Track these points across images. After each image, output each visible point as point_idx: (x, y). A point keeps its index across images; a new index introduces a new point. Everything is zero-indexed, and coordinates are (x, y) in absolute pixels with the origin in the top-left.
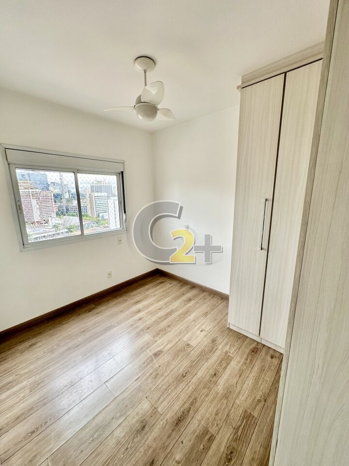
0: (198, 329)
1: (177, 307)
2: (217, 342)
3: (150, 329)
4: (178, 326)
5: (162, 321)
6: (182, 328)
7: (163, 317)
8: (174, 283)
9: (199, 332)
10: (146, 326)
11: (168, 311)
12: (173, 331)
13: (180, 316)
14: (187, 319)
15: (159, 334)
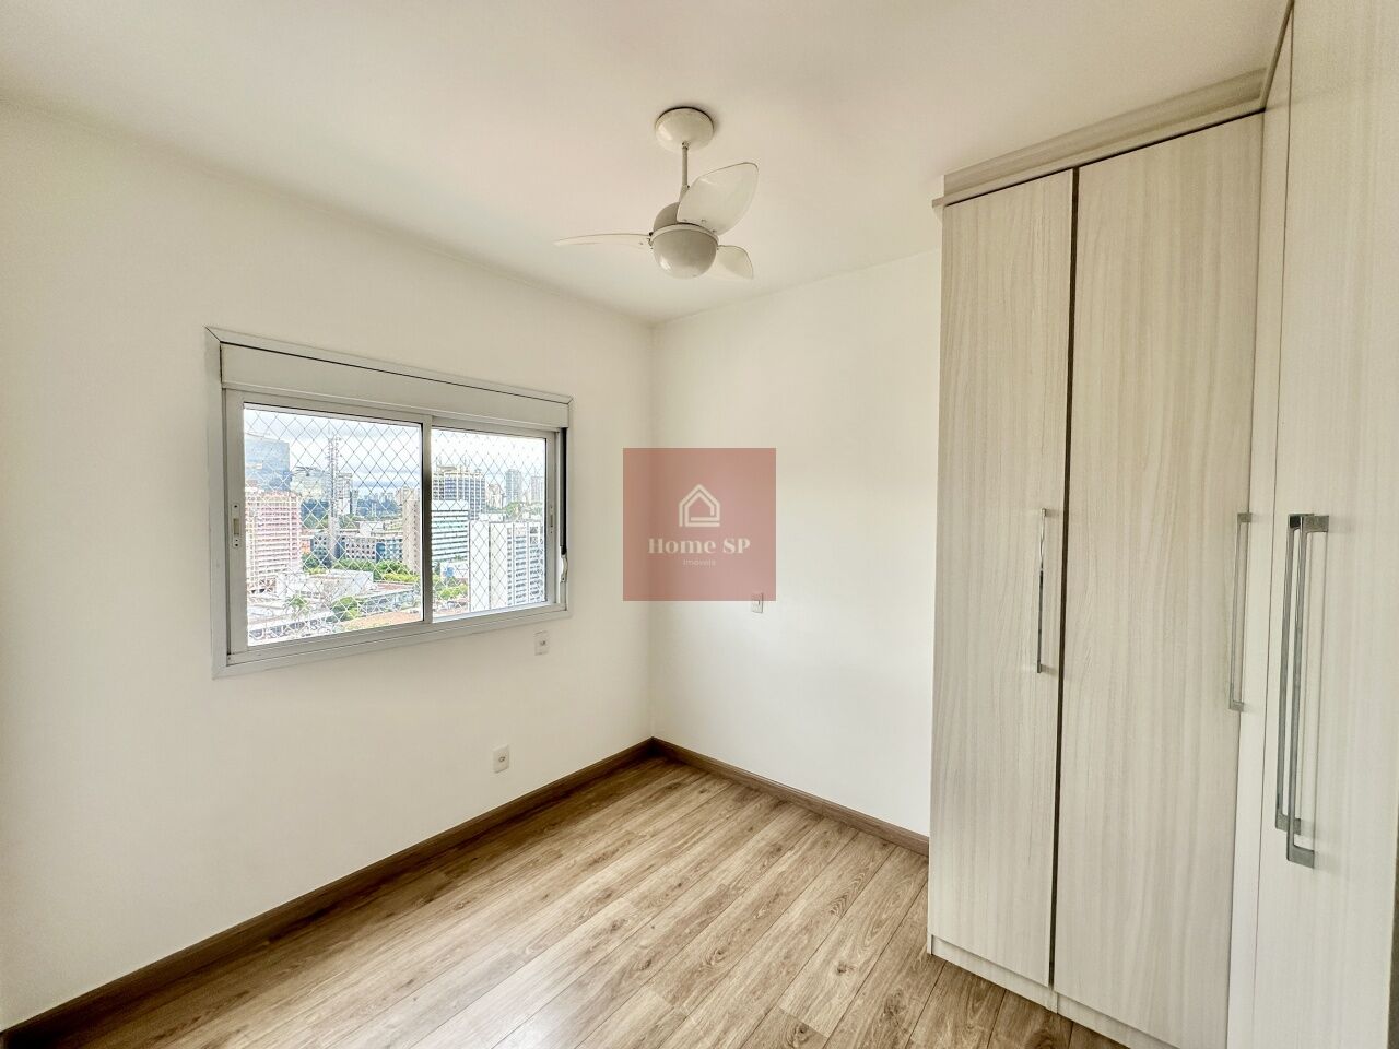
0: (827, 962)
1: (738, 879)
2: (902, 1013)
3: (654, 968)
4: (756, 953)
5: (694, 934)
6: (767, 959)
7: (693, 917)
8: (716, 788)
9: (831, 974)
10: (636, 956)
11: (709, 893)
12: (739, 972)
13: (755, 911)
14: (781, 924)
15: (689, 991)
